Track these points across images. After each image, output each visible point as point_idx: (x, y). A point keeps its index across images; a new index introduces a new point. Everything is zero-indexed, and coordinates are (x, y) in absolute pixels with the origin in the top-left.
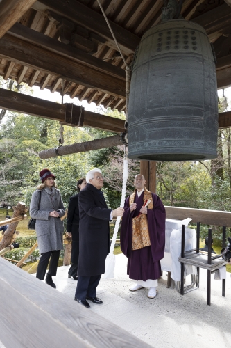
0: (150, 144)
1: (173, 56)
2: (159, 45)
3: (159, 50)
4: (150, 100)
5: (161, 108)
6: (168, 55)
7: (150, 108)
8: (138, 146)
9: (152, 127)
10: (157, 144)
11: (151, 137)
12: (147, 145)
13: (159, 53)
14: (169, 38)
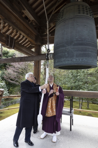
0: (77, 60)
1: (86, 18)
2: (79, 11)
3: (79, 13)
4: (76, 37)
5: (83, 42)
6: (84, 17)
7: (76, 41)
8: (69, 60)
9: (77, 51)
10: (81, 60)
11: (77, 56)
12: (75, 60)
13: (79, 15)
14: (83, 9)
